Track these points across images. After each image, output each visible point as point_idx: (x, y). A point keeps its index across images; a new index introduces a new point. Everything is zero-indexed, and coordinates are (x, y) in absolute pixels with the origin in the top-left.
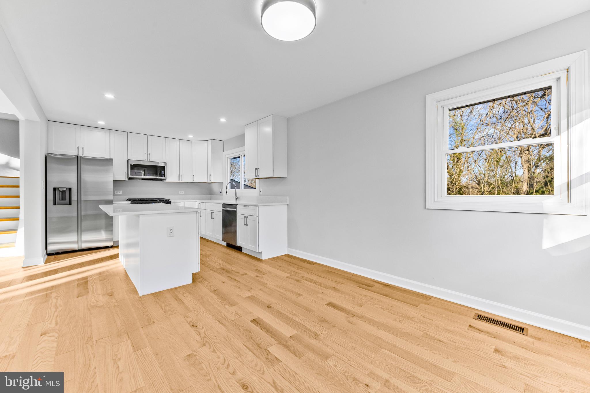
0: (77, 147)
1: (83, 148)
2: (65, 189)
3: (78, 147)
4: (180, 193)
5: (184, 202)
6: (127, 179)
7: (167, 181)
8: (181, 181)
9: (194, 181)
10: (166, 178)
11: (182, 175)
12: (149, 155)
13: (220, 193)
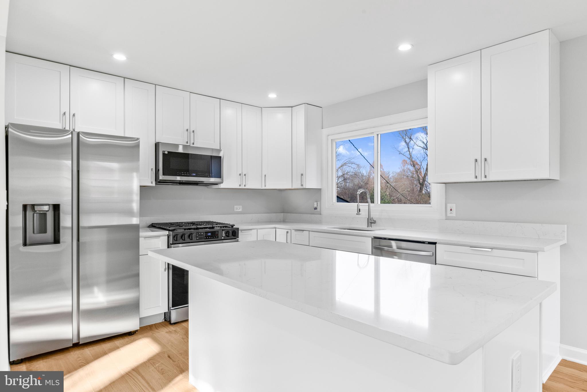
0: (62, 113)
1: (74, 115)
2: (46, 208)
3: (64, 114)
4: (235, 210)
5: (257, 229)
6: (154, 184)
7: (222, 186)
8: (245, 186)
9: (265, 186)
10: (223, 180)
11: (246, 175)
12: (192, 134)
13: (315, 209)
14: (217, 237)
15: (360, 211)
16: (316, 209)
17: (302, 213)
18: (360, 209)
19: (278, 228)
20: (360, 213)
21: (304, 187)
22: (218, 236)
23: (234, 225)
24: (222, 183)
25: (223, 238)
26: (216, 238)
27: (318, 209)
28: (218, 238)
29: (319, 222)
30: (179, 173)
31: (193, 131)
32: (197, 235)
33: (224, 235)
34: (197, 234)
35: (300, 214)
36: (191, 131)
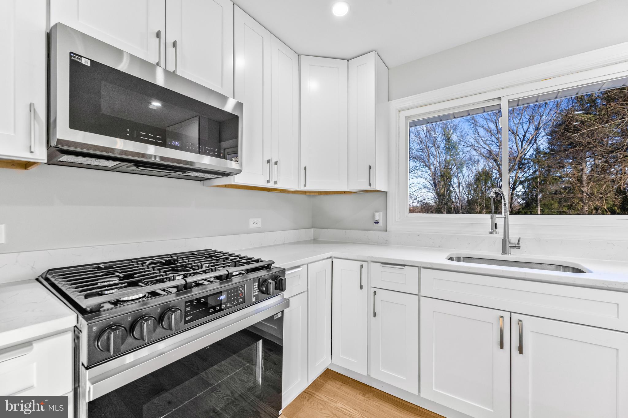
4: (251, 226)
5: (307, 264)
8: (276, 183)
9: (305, 186)
10: (241, 165)
11: (278, 164)
12: (171, 50)
13: (375, 223)
14: (241, 300)
15: (496, 228)
16: (378, 223)
17: (350, 229)
18: (496, 224)
19: (335, 258)
20: (497, 231)
21: (373, 187)
22: (243, 298)
23: (274, 263)
24: (240, 171)
25: (254, 299)
26: (239, 304)
27: (381, 223)
28: (243, 302)
29: (385, 243)
30: (132, 133)
31: (174, 44)
32: (188, 309)
33: (256, 291)
34: (186, 306)
35: (344, 230)
36: (170, 41)
